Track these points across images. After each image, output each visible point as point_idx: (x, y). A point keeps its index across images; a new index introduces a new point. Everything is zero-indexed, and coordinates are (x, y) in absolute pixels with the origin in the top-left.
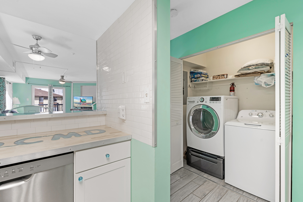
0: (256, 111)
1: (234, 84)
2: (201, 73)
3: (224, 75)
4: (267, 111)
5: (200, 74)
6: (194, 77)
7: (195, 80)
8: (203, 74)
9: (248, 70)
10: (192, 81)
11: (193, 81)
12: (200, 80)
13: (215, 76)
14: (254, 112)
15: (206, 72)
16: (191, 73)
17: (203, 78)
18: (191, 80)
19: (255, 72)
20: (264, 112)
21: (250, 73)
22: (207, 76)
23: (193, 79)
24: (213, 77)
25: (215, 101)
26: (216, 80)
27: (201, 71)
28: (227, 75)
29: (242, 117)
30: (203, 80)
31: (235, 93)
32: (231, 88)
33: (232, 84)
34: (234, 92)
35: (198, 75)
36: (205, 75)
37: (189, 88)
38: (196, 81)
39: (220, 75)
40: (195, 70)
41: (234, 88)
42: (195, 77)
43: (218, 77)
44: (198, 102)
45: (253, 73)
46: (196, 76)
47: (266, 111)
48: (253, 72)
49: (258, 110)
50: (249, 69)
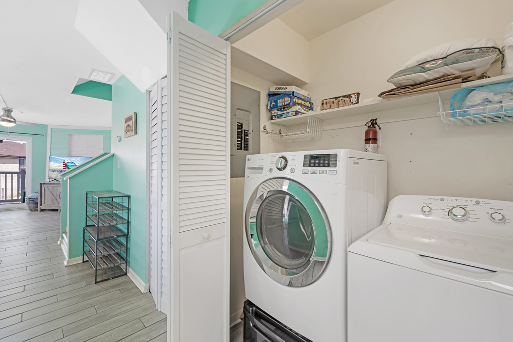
0: (442, 200)
1: (376, 123)
2: (292, 95)
3: (349, 96)
4: (478, 203)
5: (290, 97)
6: (275, 107)
7: (280, 113)
8: (299, 98)
9: (421, 72)
10: (272, 116)
11: (275, 116)
12: (290, 114)
13: (328, 101)
14: (437, 203)
15: (306, 95)
16: (271, 95)
17: (297, 108)
18: (269, 113)
19: (443, 76)
20: (469, 203)
21: (428, 81)
22: (309, 105)
23: (275, 112)
24: (323, 104)
25: (319, 166)
26: (329, 111)
27: (294, 90)
28: (358, 94)
29: (400, 216)
30: (297, 113)
31: (378, 147)
32: (367, 133)
33: (372, 124)
34: (376, 143)
35: (286, 99)
36: (303, 100)
37: (263, 135)
38: (281, 115)
39: (339, 97)
40: (280, 88)
41: (375, 133)
42: (277, 107)
43: (333, 102)
44: (271, 170)
45: (436, 80)
46: (280, 103)
47: (474, 200)
48: (437, 76)
49: (449, 198)
50: (424, 70)
